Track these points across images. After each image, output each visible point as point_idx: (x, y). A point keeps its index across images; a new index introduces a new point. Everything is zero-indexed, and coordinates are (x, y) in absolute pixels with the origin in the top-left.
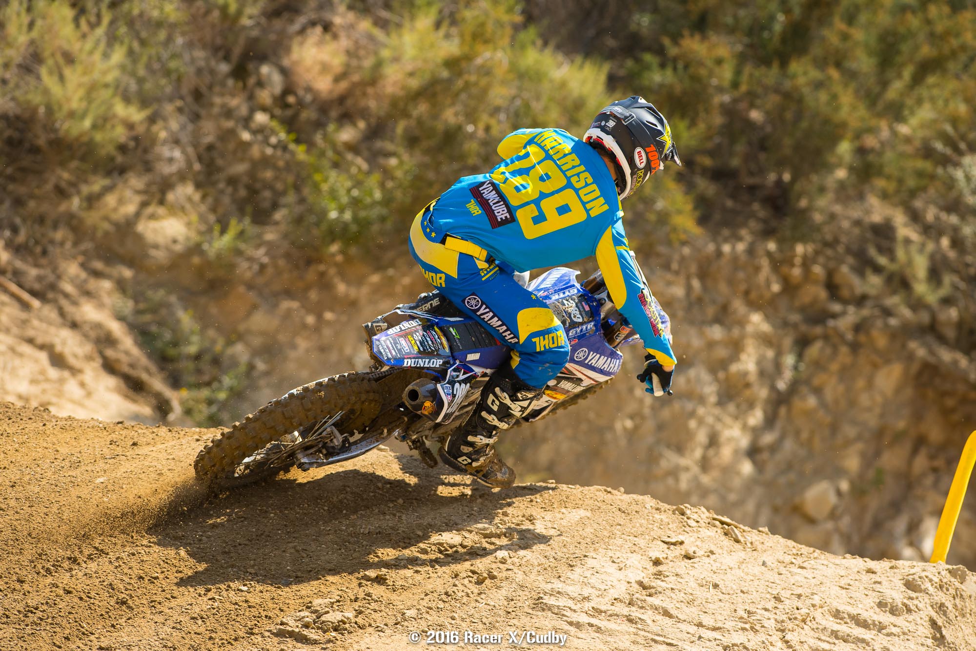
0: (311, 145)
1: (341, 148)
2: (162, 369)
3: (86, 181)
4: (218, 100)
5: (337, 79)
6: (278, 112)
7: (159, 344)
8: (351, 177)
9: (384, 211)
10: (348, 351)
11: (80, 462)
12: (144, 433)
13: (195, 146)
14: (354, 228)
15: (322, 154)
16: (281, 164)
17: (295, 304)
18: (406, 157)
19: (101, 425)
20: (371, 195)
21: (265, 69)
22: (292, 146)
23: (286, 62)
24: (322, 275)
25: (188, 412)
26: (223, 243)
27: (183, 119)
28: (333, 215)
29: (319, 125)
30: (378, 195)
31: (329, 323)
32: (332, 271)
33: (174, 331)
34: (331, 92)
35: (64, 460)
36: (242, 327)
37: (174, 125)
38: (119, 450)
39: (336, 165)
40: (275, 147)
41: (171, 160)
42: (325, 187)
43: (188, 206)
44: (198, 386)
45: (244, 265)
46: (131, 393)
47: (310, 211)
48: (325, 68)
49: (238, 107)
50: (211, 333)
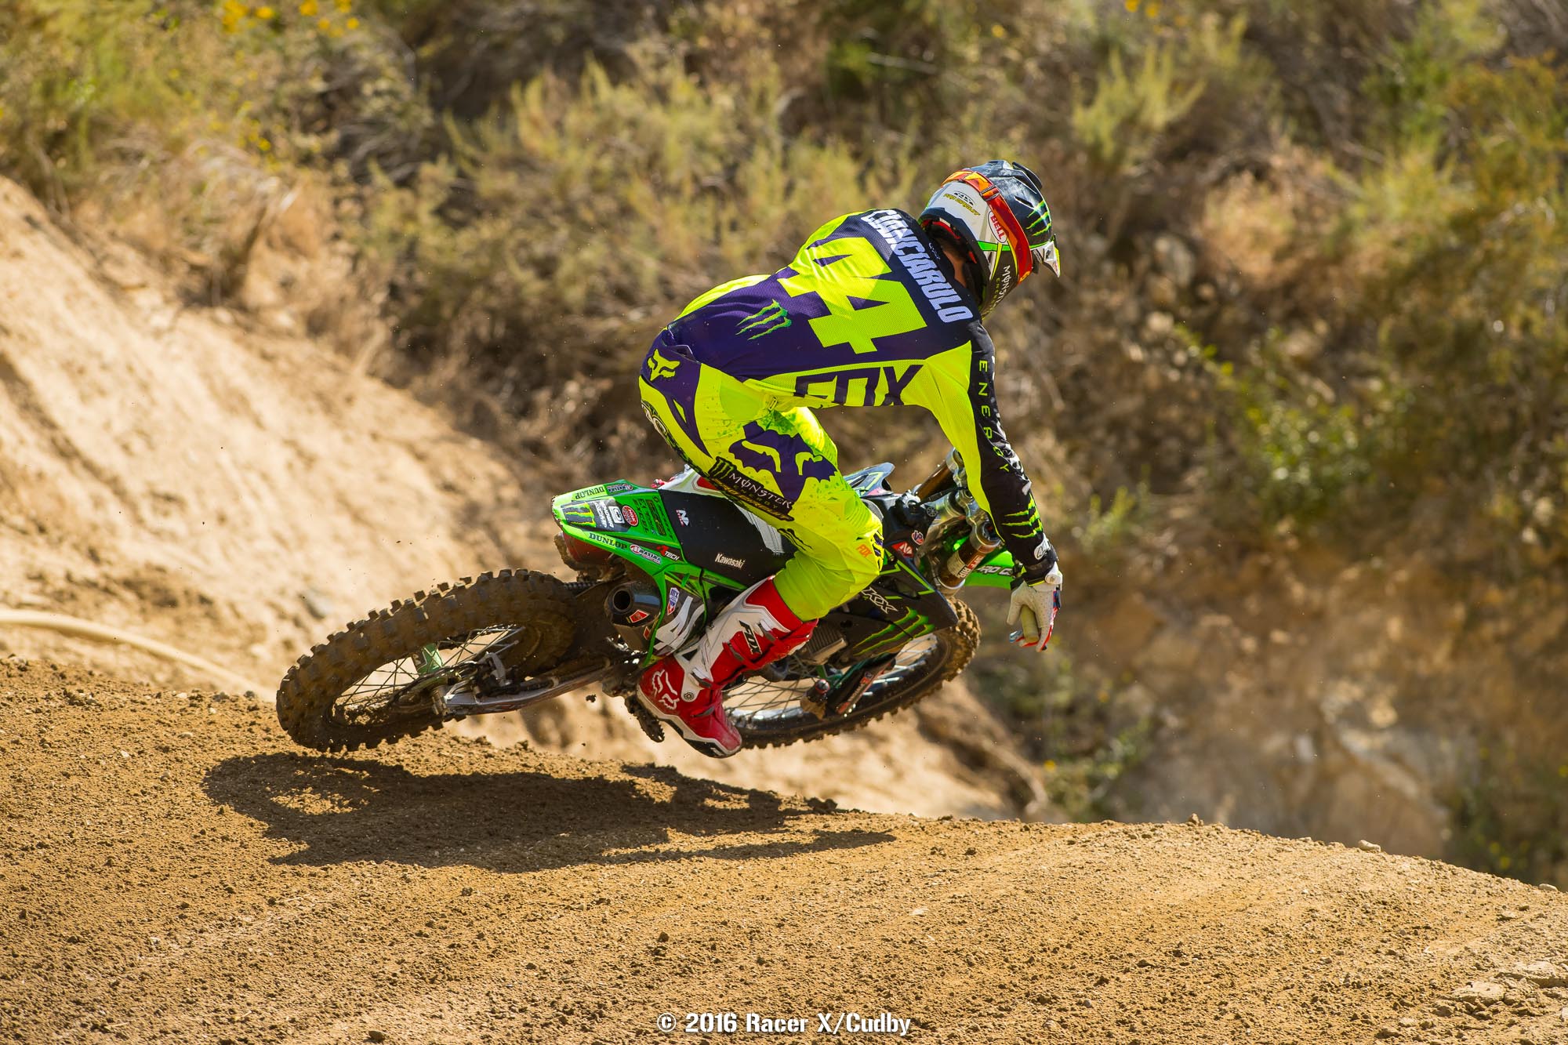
0: (1240, 363)
1: (1288, 365)
2: (1014, 731)
3: (883, 436)
4: (1088, 297)
5: (1280, 256)
6: (1185, 312)
7: (1008, 692)
8: (1307, 412)
9: (1364, 466)
10: (1312, 692)
11: (884, 883)
12: (984, 835)
13: (1055, 372)
14: (1315, 494)
15: (1260, 377)
16: (1194, 395)
17: (1224, 621)
18: (1394, 377)
19: (916, 824)
20: (1341, 439)
21: (1163, 245)
22: (1210, 366)
23: (1197, 232)
24: (1266, 571)
25: (1058, 799)
26: (1103, 526)
27: (1035, 329)
28: (1280, 474)
29: (1253, 330)
30: (1351, 440)
31: (1279, 648)
32: (1282, 564)
33: (1030, 670)
34: (1270, 276)
35: (859, 881)
36: (1139, 660)
37: (1020, 340)
38: (946, 864)
39: (1282, 394)
40: (1182, 369)
41: (1017, 396)
42: (1265, 430)
43: (1046, 468)
44: (1072, 757)
45: (1140, 560)
46: (966, 772)
47: (1243, 468)
48: (1259, 238)
49: (1121, 308)
50: (1091, 670)
